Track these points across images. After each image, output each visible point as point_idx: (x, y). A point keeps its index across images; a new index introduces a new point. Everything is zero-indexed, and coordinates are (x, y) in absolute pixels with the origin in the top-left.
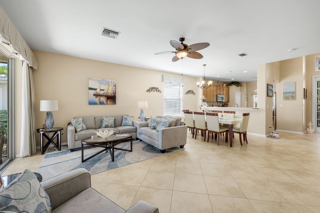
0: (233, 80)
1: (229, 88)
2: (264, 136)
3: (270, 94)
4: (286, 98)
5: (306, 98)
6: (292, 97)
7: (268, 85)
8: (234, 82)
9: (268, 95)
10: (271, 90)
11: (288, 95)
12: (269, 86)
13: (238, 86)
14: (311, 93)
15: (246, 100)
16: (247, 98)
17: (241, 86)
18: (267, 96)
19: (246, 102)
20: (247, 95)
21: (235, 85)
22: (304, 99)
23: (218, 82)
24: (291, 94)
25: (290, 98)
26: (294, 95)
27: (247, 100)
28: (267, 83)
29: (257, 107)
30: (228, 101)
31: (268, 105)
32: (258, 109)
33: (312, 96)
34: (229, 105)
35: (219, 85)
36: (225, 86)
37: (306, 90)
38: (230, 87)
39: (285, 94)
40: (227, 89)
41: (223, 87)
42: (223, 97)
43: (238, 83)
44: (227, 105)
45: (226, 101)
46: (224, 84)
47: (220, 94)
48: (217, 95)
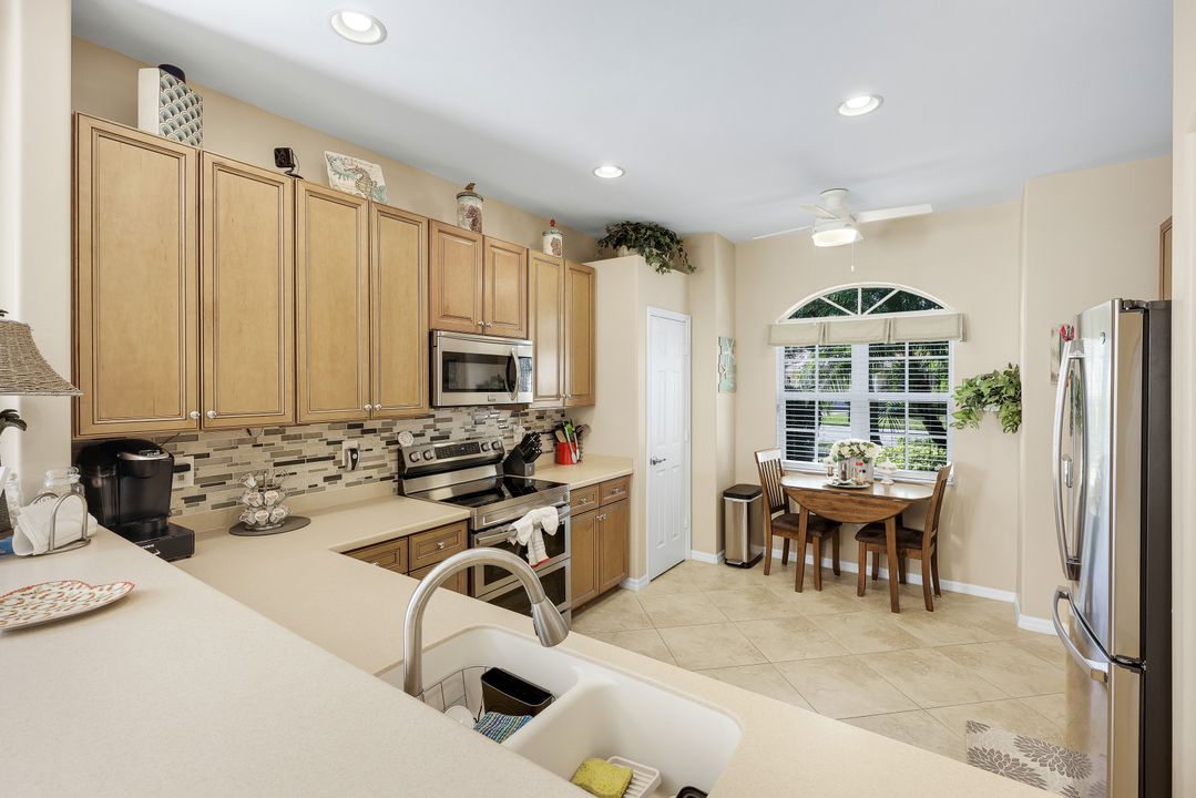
1: (591, 273)
8: (637, 227)
13: (664, 266)
15: (727, 383)
16: (734, 369)
17: (692, 269)
19: (722, 399)
20: (733, 344)
21: (641, 252)
23: (470, 190)
27: (734, 389)
30: (585, 396)
34: (592, 427)
35: (475, 224)
36: (549, 250)
38: (602, 267)
40: (568, 285)
41: (530, 252)
42: (517, 362)
43: (668, 240)
44: (579, 435)
45: (558, 396)
46: (544, 234)
47: (483, 327)
48: (431, 334)
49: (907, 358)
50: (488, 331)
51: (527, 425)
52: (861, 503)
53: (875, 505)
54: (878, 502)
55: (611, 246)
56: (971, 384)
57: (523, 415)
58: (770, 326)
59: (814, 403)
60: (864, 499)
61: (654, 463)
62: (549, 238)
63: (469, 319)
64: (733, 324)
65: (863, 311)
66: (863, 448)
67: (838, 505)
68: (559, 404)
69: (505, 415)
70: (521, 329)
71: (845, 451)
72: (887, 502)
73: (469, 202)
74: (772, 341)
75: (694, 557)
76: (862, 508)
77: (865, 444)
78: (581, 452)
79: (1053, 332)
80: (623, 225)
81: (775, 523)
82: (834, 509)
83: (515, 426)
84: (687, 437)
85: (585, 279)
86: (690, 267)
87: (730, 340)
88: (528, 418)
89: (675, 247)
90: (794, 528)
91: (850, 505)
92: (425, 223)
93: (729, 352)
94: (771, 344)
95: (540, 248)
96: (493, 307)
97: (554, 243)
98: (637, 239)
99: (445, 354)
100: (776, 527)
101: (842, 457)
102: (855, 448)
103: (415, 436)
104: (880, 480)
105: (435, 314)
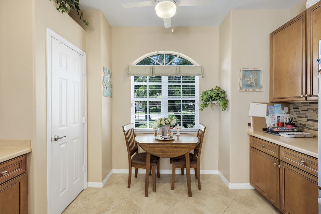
15: (107, 92)
16: (111, 86)
17: (86, 24)
19: (105, 100)
20: (111, 74)
27: (111, 96)
49: (182, 84)
52: (176, 147)
53: (182, 148)
54: (183, 146)
56: (206, 93)
58: (128, 66)
59: (147, 102)
60: (177, 146)
61: (56, 140)
64: (110, 63)
65: (166, 64)
66: (170, 120)
67: (165, 150)
71: (163, 123)
72: (187, 146)
74: (129, 73)
75: (89, 186)
76: (176, 150)
77: (170, 119)
79: (240, 70)
81: (133, 161)
82: (164, 152)
86: (84, 21)
87: (109, 71)
90: (143, 163)
91: (171, 149)
93: (108, 77)
94: (129, 75)
100: (133, 163)
101: (161, 125)
102: (167, 121)
104: (176, 133)
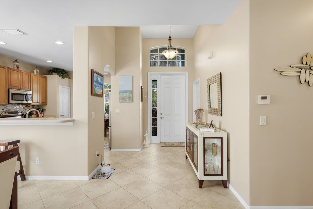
0: (49, 62)
1: (46, 78)
2: (86, 178)
3: (98, 91)
4: (122, 99)
5: (143, 100)
6: (129, 98)
7: (92, 72)
8: (57, 69)
9: (92, 93)
10: (99, 83)
11: (125, 95)
12: (95, 75)
13: (63, 77)
14: (147, 94)
18: (91, 95)
21: (58, 74)
22: (141, 101)
23: (16, 61)
24: (128, 94)
25: (127, 100)
26: (131, 95)
28: (90, 68)
29: (73, 118)
30: (44, 103)
31: (93, 114)
32: (74, 121)
33: (147, 98)
35: (18, 68)
36: (35, 73)
37: (143, 89)
38: (49, 77)
39: (121, 94)
40: (40, 80)
41: (31, 73)
42: (28, 95)
43: (64, 72)
44: (43, 111)
45: (38, 102)
46: (34, 69)
47: (20, 88)
48: (8, 90)
50: (21, 89)
51: (29, 109)
55: (51, 73)
57: (28, 106)
61: (61, 116)
62: (35, 71)
63: (17, 87)
68: (38, 104)
69: (24, 106)
70: (29, 89)
73: (16, 64)
78: (43, 115)
80: (54, 68)
83: (26, 109)
84: (69, 111)
85: (44, 79)
86: (69, 77)
88: (30, 107)
89: (66, 74)
92: (7, 68)
95: (33, 72)
96: (22, 84)
97: (37, 72)
98: (57, 72)
99: (12, 93)
103: (2, 110)
105: (9, 85)
